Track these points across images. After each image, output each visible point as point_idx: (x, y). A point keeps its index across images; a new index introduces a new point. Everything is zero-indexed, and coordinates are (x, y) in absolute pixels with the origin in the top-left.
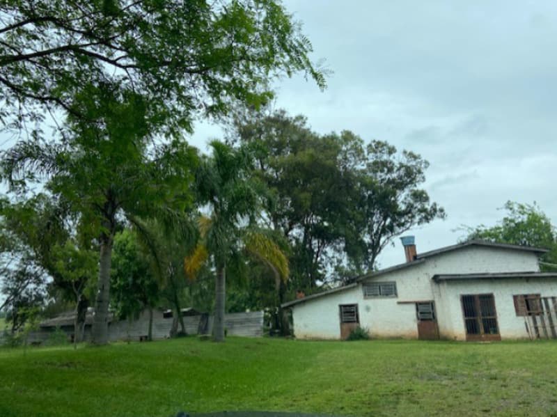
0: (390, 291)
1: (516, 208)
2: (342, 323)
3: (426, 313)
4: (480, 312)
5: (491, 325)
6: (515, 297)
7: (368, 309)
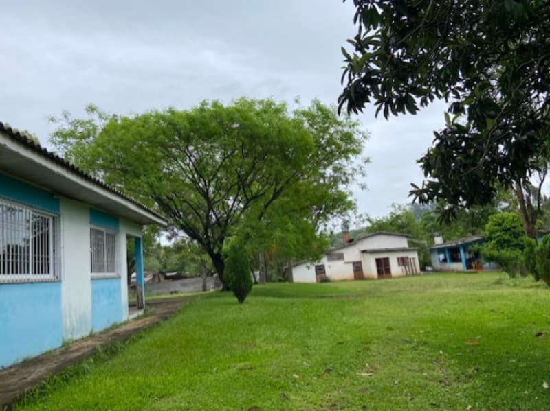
0: (341, 257)
1: (397, 206)
2: (317, 274)
3: (358, 267)
4: (383, 265)
5: (388, 271)
6: (398, 259)
7: (330, 267)
